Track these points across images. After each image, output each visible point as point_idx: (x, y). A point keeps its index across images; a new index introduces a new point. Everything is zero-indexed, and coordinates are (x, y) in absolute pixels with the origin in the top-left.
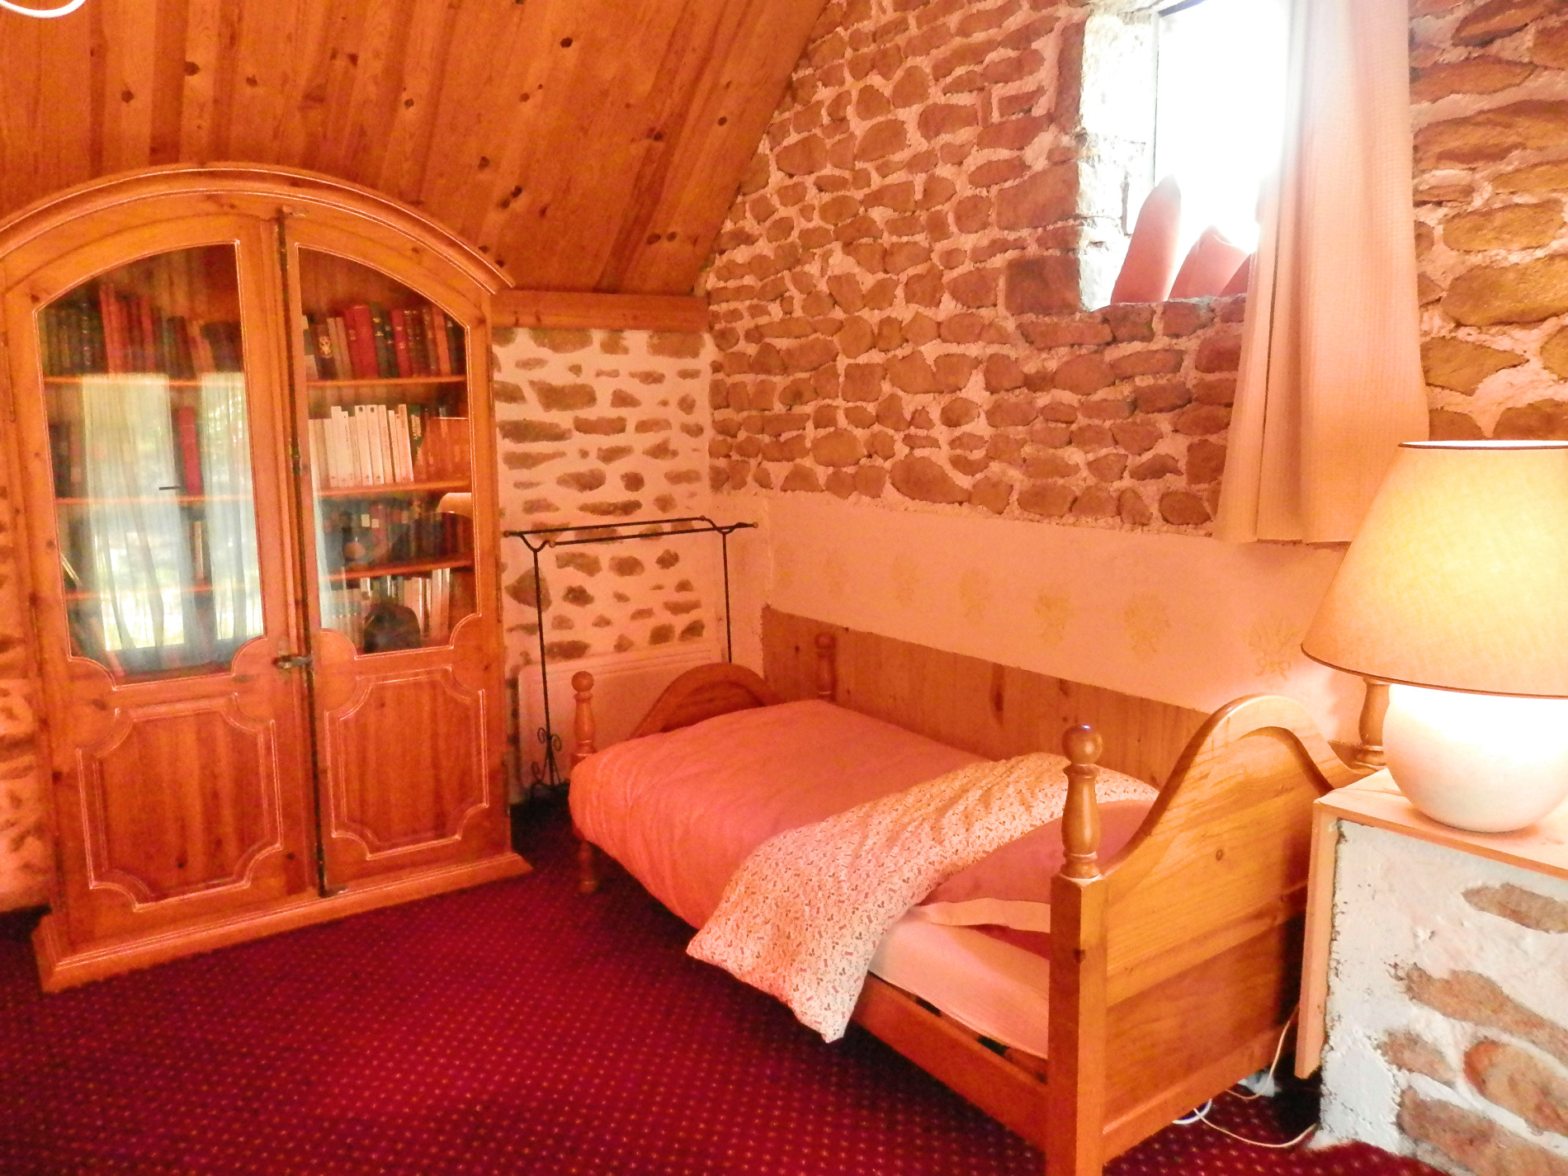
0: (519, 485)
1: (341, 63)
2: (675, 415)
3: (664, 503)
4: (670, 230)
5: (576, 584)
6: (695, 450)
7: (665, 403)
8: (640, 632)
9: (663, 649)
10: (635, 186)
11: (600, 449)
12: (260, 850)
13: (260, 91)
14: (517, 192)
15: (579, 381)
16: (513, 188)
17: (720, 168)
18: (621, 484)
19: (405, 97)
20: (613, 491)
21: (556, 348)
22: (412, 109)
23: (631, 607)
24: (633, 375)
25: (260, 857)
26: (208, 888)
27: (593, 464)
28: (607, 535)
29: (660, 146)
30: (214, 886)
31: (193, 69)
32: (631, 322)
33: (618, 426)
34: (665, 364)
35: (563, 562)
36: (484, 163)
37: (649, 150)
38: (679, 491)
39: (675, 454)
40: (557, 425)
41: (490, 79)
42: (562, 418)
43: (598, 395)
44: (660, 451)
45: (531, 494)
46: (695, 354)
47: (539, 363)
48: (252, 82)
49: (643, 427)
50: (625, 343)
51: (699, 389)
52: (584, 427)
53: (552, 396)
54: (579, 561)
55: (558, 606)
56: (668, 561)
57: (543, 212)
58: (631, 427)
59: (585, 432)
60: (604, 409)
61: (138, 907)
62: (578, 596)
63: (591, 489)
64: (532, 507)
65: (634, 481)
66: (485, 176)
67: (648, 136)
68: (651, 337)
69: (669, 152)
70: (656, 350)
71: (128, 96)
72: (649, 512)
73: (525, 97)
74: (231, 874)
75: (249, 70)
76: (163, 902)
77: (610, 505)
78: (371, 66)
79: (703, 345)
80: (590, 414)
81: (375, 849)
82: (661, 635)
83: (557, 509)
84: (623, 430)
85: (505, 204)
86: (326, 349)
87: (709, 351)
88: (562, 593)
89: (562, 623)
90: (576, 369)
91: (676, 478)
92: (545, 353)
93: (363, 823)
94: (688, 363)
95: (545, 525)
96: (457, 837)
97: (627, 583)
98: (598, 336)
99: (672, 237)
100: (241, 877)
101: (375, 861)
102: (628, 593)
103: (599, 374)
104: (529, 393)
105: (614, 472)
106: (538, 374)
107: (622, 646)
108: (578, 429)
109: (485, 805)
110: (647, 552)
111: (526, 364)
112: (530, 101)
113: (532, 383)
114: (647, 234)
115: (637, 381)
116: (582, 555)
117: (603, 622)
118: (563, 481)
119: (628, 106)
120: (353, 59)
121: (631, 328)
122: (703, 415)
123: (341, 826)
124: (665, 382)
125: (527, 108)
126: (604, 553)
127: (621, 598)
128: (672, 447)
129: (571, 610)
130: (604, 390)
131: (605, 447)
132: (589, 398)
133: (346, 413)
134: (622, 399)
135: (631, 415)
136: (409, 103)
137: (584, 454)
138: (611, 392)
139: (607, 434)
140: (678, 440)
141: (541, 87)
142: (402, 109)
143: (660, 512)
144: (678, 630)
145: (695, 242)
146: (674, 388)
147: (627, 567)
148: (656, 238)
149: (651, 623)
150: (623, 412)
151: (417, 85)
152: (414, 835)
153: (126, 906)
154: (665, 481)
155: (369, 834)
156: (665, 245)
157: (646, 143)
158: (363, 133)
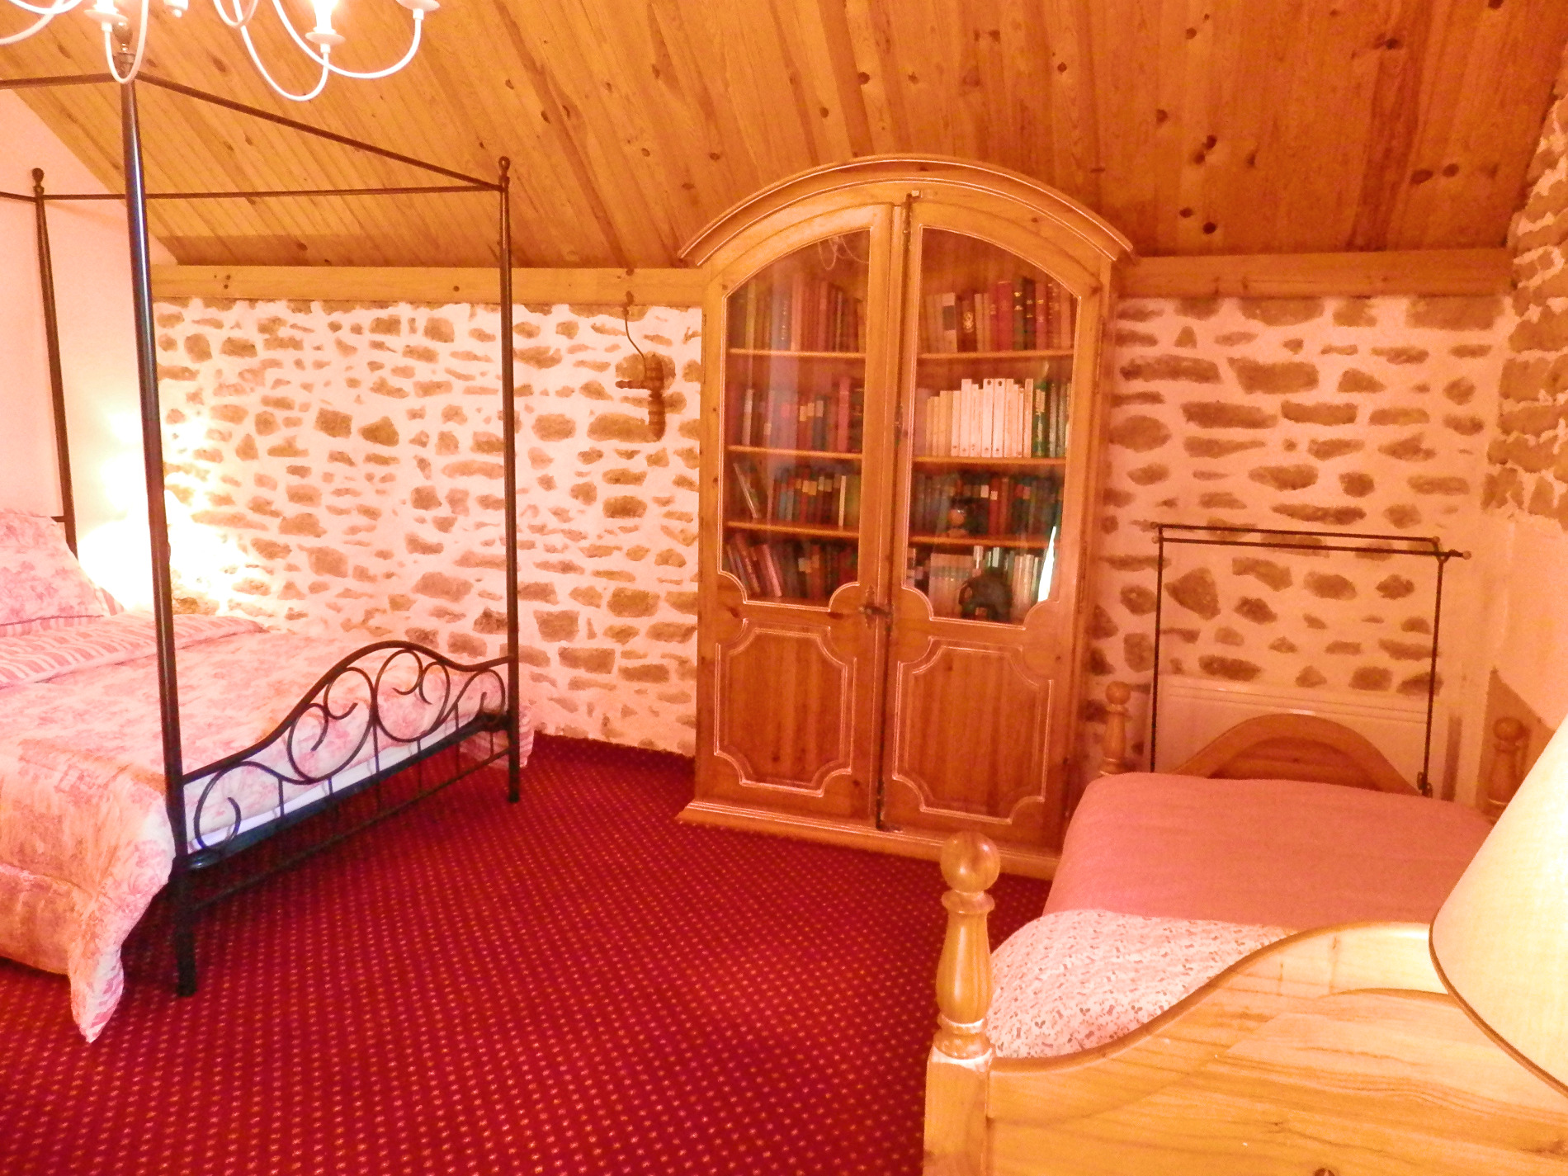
0: (1200, 475)
1: (985, 43)
2: (1439, 405)
3: (1400, 516)
4: (1446, 162)
5: (1253, 595)
6: (1463, 451)
7: (1423, 389)
8: (1340, 669)
9: (1370, 698)
10: (1374, 116)
11: (1313, 442)
12: (833, 769)
13: (921, 85)
14: (1211, 142)
15: (1298, 358)
16: (1204, 140)
17: (1511, 70)
18: (1339, 487)
19: (1056, 61)
20: (1327, 492)
21: (1270, 320)
22: (1065, 73)
23: (1329, 637)
24: (1377, 352)
25: (834, 774)
26: (794, 785)
27: (1302, 458)
28: (1310, 545)
29: (1401, 53)
30: (798, 786)
31: (864, 78)
32: (1379, 285)
33: (1347, 415)
34: (1435, 340)
35: (1243, 568)
36: (1162, 116)
37: (1382, 67)
38: (1429, 505)
39: (1429, 454)
40: (1258, 409)
41: (1143, 24)
42: (1268, 402)
43: (1321, 377)
44: (1407, 449)
45: (1212, 486)
46: (1487, 324)
47: (1247, 337)
48: (913, 78)
49: (1381, 418)
50: (1373, 312)
51: (1484, 373)
52: (1296, 414)
53: (1256, 376)
54: (1263, 570)
55: (1229, 617)
56: (1396, 589)
57: (1251, 161)
58: (1363, 415)
59: (1297, 420)
60: (1327, 392)
61: (744, 782)
62: (1256, 610)
63: (1294, 487)
64: (1210, 501)
65: (1358, 484)
66: (1166, 130)
67: (1377, 46)
68: (1414, 304)
69: (1415, 60)
70: (1418, 320)
71: (825, 112)
72: (1375, 523)
73: (1191, 33)
74: (810, 780)
75: (910, 70)
76: (761, 784)
77: (1319, 509)
78: (1014, 40)
79: (1501, 312)
80: (1305, 398)
81: (928, 804)
82: (1369, 680)
83: (1244, 507)
84: (1351, 419)
85: (1199, 158)
86: (968, 324)
87: (1507, 322)
88: (1235, 602)
89: (1228, 636)
90: (1296, 345)
91: (1425, 486)
92: (1255, 326)
93: (922, 774)
94: (1472, 337)
95: (1224, 522)
96: (1009, 821)
97: (1326, 608)
98: (1331, 306)
99: (1452, 171)
100: (817, 788)
101: (928, 815)
102: (1323, 617)
103: (1325, 351)
104: (1227, 373)
105: (1330, 471)
106: (1240, 351)
107: (1308, 679)
108: (1287, 416)
109: (1041, 799)
110: (1366, 575)
111: (1228, 340)
112: (1198, 36)
113: (1232, 361)
114: (1409, 173)
115: (1383, 360)
116: (1268, 564)
117: (1284, 646)
118: (1258, 476)
119: (1334, 13)
120: (995, 35)
121: (1383, 293)
122: (1486, 405)
123: (901, 771)
124: (1428, 362)
125: (1197, 45)
126: (1299, 565)
127: (1314, 623)
128: (1425, 446)
129: (1243, 625)
130: (1331, 372)
131: (1321, 439)
132: (1308, 377)
133: (977, 386)
134: (1354, 382)
135: (1366, 403)
136: (1062, 68)
137: (1291, 446)
138: (1340, 372)
139: (1327, 423)
140: (1436, 435)
141: (1207, 17)
142: (1056, 76)
143: (1392, 527)
144: (1397, 681)
145: (1493, 172)
146: (1442, 368)
147: (1332, 587)
148: (1422, 176)
149: (1356, 662)
150: (1355, 398)
151: (1066, 48)
152: (967, 804)
153: (736, 777)
154: (1407, 488)
155: (926, 787)
156: (1442, 184)
157: (1373, 57)
158: (1024, 109)
